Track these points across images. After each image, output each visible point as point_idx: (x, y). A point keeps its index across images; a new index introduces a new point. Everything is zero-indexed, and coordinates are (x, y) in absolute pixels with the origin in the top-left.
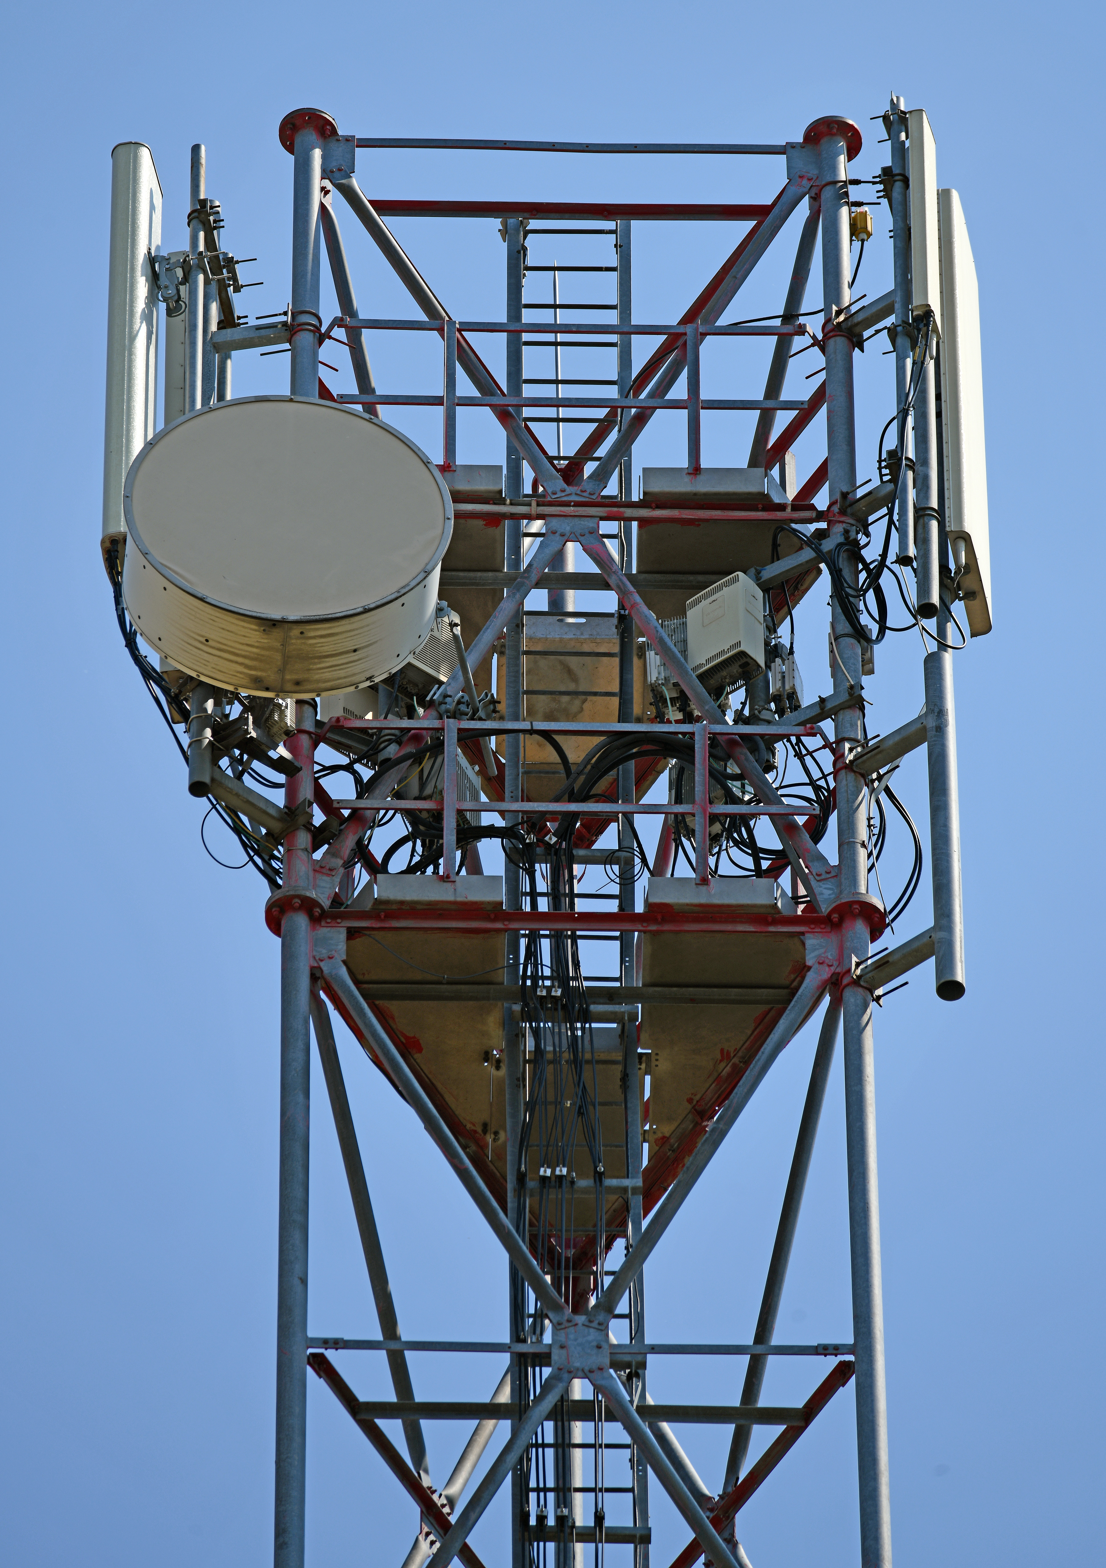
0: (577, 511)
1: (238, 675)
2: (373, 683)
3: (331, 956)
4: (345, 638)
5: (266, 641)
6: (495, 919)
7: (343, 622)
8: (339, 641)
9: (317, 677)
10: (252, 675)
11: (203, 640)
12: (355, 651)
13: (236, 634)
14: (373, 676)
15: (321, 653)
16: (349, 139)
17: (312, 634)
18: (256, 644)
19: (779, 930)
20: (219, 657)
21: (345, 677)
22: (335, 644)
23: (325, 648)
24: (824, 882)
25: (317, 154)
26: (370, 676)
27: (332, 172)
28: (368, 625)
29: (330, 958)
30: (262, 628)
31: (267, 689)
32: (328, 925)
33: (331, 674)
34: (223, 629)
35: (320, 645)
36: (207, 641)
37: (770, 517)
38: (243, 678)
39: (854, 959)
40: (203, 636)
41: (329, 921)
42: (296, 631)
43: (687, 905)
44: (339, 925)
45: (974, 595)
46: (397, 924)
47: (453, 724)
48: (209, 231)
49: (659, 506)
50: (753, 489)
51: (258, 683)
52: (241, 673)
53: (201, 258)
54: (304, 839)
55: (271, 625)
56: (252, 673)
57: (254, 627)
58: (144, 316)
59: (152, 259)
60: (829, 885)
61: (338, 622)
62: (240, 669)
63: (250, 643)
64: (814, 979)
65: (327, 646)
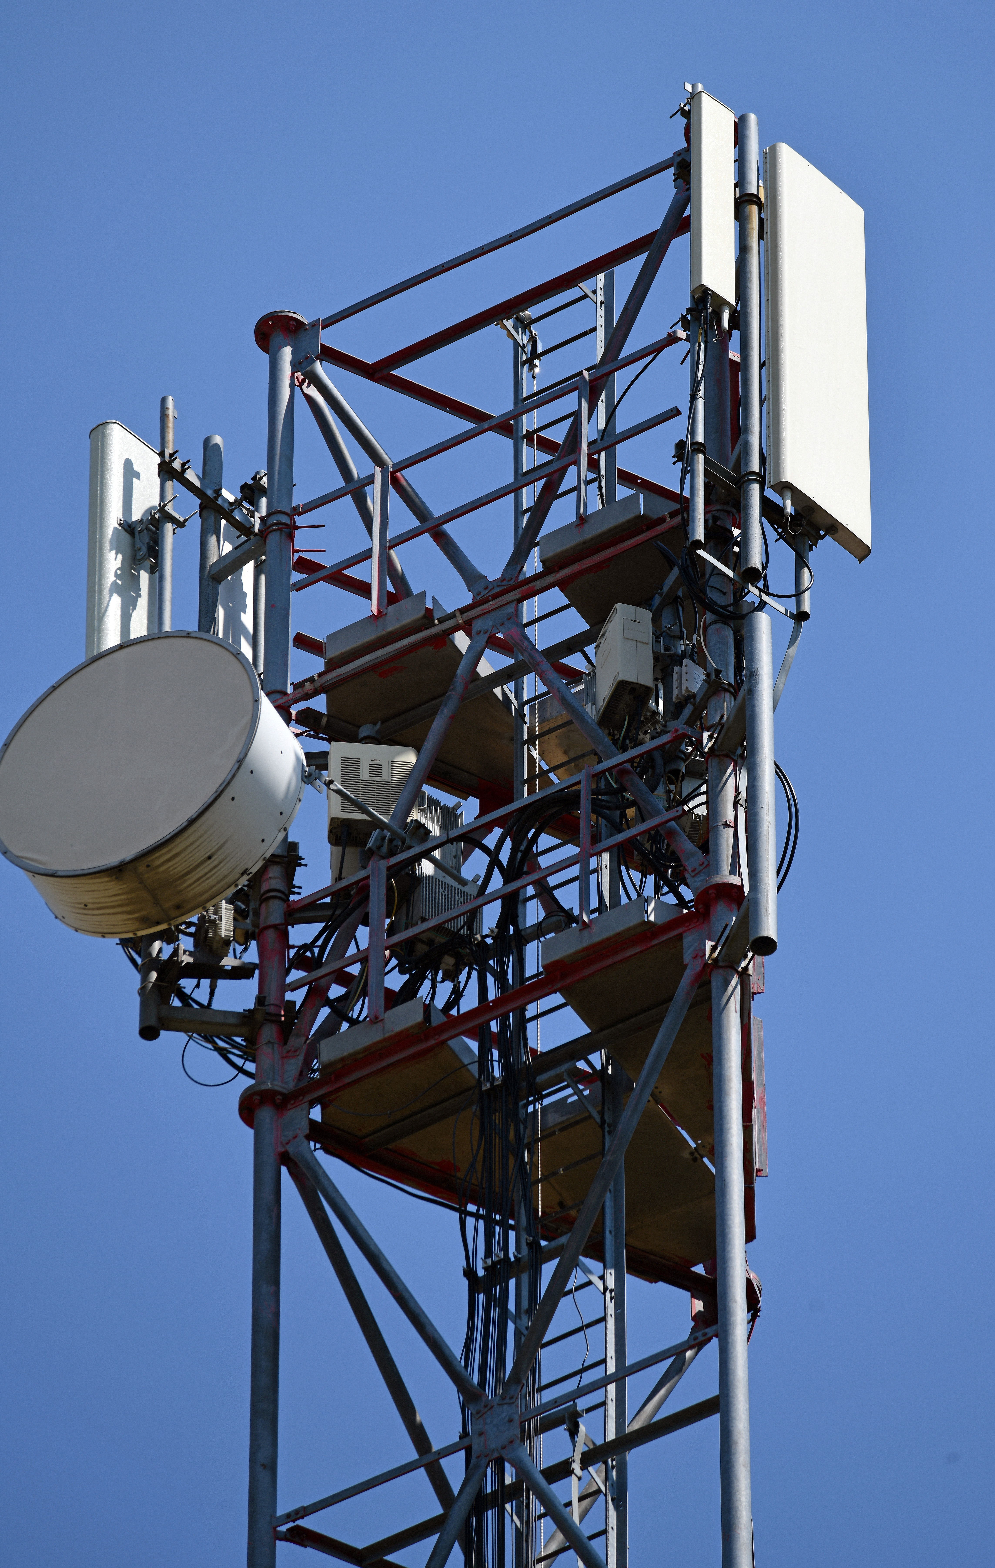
0: (496, 604)
1: (127, 922)
2: (251, 875)
3: (294, 1136)
4: (192, 852)
5: (124, 886)
6: (427, 1038)
7: (178, 840)
8: (187, 857)
9: (190, 894)
10: (136, 919)
11: (82, 906)
12: (210, 858)
13: (99, 891)
14: (247, 869)
15: (178, 874)
16: (314, 325)
17: (158, 863)
18: (120, 892)
19: (661, 941)
20: (103, 914)
21: (218, 883)
22: (185, 861)
23: (179, 868)
24: (699, 875)
25: (286, 351)
26: (243, 870)
27: (300, 363)
28: (206, 832)
29: (295, 1137)
30: (114, 877)
31: (158, 923)
32: (294, 1105)
33: (200, 887)
34: (88, 891)
35: (171, 868)
36: (86, 905)
37: (653, 535)
38: (133, 923)
39: (709, 944)
40: (81, 903)
41: (292, 1102)
42: (142, 868)
43: (574, 954)
44: (302, 1102)
45: (834, 528)
46: (348, 1079)
47: (383, 864)
48: (180, 477)
49: (562, 567)
50: (630, 516)
51: (146, 921)
52: (128, 920)
53: (162, 509)
54: (269, 1032)
55: (118, 871)
56: (136, 915)
57: (107, 879)
58: (115, 588)
59: (128, 527)
60: (702, 877)
61: (173, 842)
62: (125, 917)
63: (115, 893)
64: (688, 975)
65: (179, 866)
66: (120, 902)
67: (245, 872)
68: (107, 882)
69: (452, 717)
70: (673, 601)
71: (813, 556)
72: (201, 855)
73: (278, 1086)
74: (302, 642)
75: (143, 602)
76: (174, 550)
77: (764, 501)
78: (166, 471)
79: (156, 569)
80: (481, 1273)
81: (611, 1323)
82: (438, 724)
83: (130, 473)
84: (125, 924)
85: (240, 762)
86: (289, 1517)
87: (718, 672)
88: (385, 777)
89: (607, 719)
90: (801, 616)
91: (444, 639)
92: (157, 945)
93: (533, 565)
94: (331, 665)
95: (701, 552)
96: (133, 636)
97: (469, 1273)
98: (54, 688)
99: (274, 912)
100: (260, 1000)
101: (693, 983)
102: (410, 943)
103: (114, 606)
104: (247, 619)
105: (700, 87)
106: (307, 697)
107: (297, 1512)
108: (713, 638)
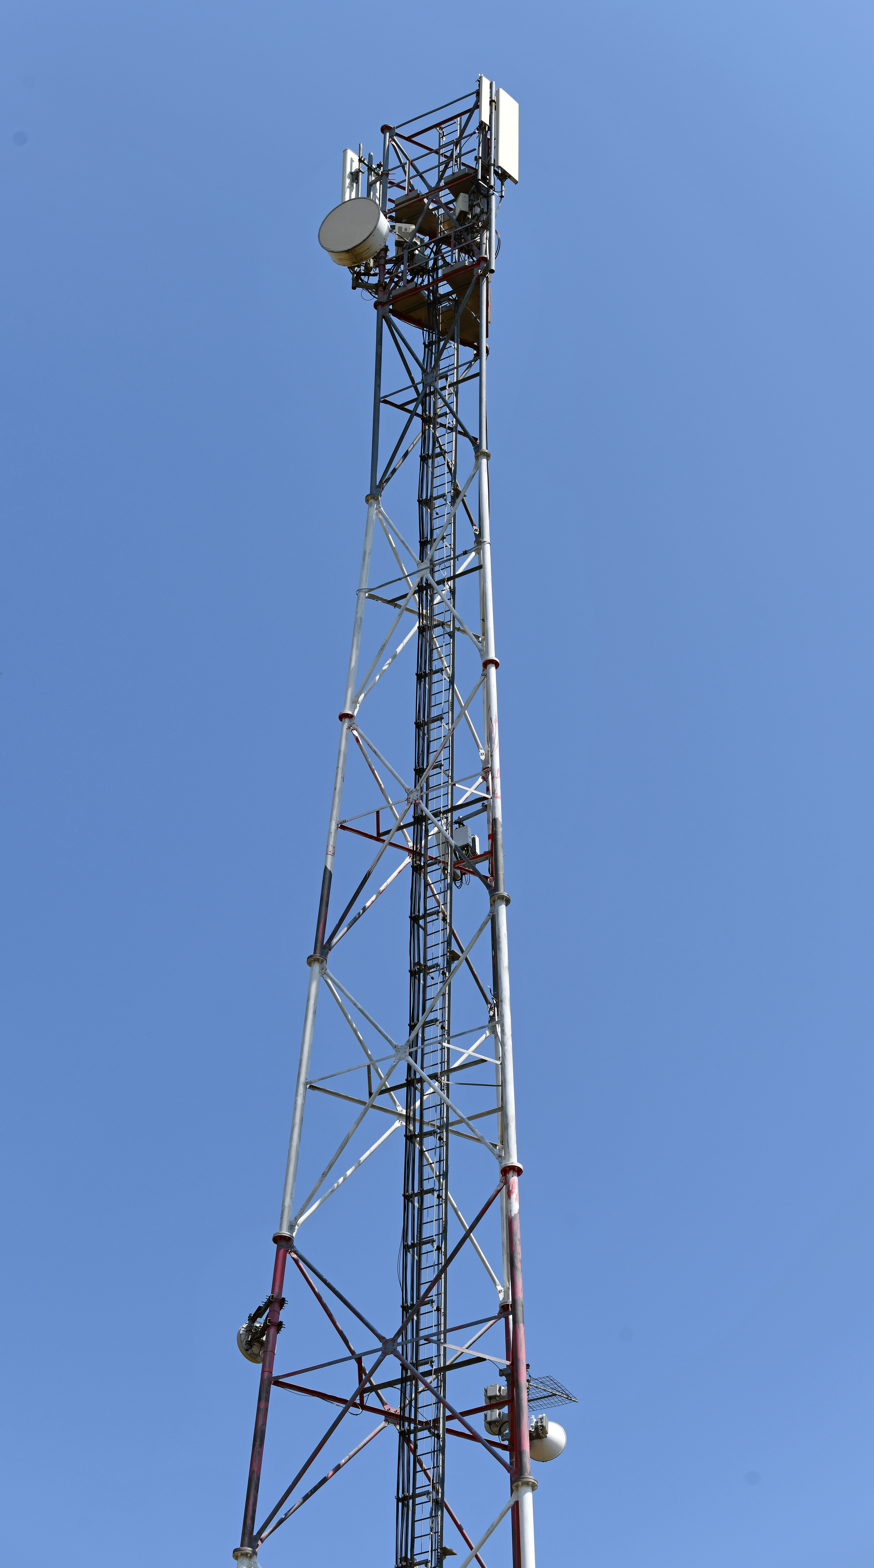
0: (434, 192)
1: (349, 263)
2: (378, 253)
3: (386, 312)
4: (364, 247)
6: (416, 291)
12: (368, 249)
15: (361, 252)
16: (394, 128)
19: (469, 270)
25: (388, 133)
27: (391, 136)
30: (347, 253)
31: (357, 263)
37: (470, 177)
38: (351, 263)
39: (480, 271)
41: (386, 304)
43: (450, 272)
44: (388, 304)
45: (510, 177)
46: (398, 299)
47: (407, 251)
48: (363, 162)
49: (449, 184)
50: (464, 173)
51: (354, 263)
53: (359, 169)
54: (381, 288)
55: (348, 251)
56: (352, 261)
58: (348, 187)
59: (351, 173)
60: (478, 255)
61: (360, 245)
63: (347, 256)
64: (475, 277)
65: (361, 250)
66: (348, 258)
67: (376, 252)
68: (345, 254)
69: (423, 218)
70: (473, 192)
71: (505, 183)
72: (366, 248)
73: (383, 301)
74: (390, 200)
75: (354, 190)
76: (361, 179)
77: (494, 170)
78: (360, 161)
79: (357, 183)
80: (427, 344)
81: (456, 355)
82: (420, 220)
83: (352, 161)
85: (375, 227)
86: (383, 397)
87: (483, 209)
88: (408, 231)
89: (458, 219)
90: (502, 197)
91: (422, 200)
92: (356, 268)
93: (442, 183)
94: (396, 206)
95: (480, 182)
96: (352, 198)
97: (424, 344)
98: (334, 209)
99: (382, 261)
100: (379, 281)
101: (476, 279)
102: (413, 269)
103: (348, 191)
104: (378, 195)
105: (482, 75)
106: (391, 213)
107: (385, 396)
108: (482, 201)
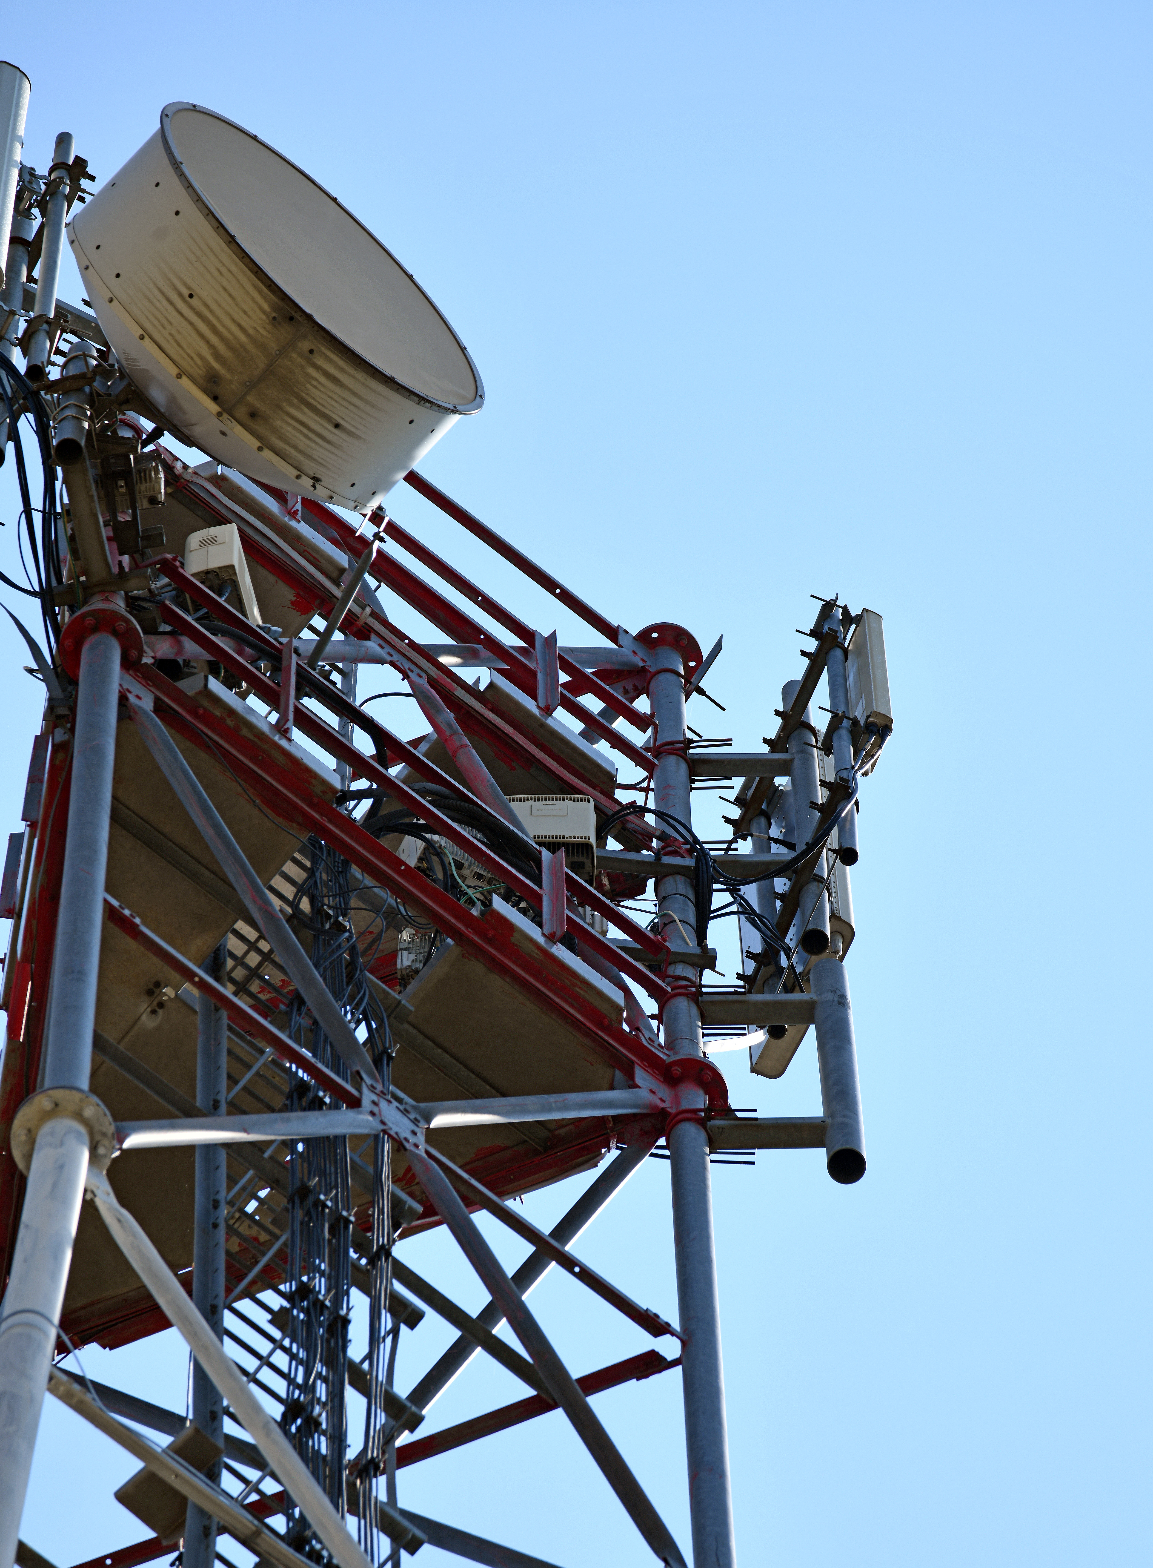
4: (344, 399)
5: (264, 333)
7: (361, 376)
8: (333, 395)
9: (278, 423)
10: (212, 368)
11: (186, 293)
12: (337, 426)
13: (237, 304)
15: (308, 394)
17: (320, 362)
18: (251, 331)
20: (191, 324)
21: (301, 452)
22: (329, 397)
23: (316, 392)
26: (318, 476)
28: (375, 407)
29: (139, 698)
32: (137, 678)
33: (293, 432)
34: (225, 290)
35: (315, 383)
36: (191, 296)
40: (188, 287)
42: (308, 343)
52: (202, 358)
56: (217, 366)
57: (266, 306)
61: (356, 370)
62: (206, 352)
63: (245, 325)
65: (320, 391)
66: (230, 337)
67: (316, 479)
68: (261, 308)
72: (341, 414)
84: (192, 358)
